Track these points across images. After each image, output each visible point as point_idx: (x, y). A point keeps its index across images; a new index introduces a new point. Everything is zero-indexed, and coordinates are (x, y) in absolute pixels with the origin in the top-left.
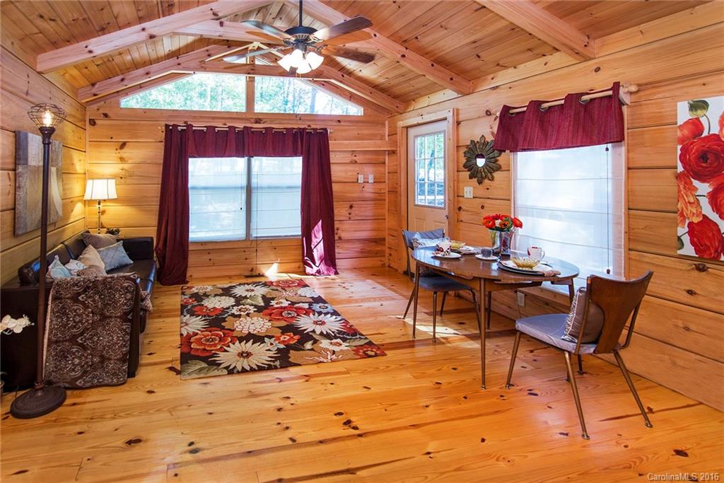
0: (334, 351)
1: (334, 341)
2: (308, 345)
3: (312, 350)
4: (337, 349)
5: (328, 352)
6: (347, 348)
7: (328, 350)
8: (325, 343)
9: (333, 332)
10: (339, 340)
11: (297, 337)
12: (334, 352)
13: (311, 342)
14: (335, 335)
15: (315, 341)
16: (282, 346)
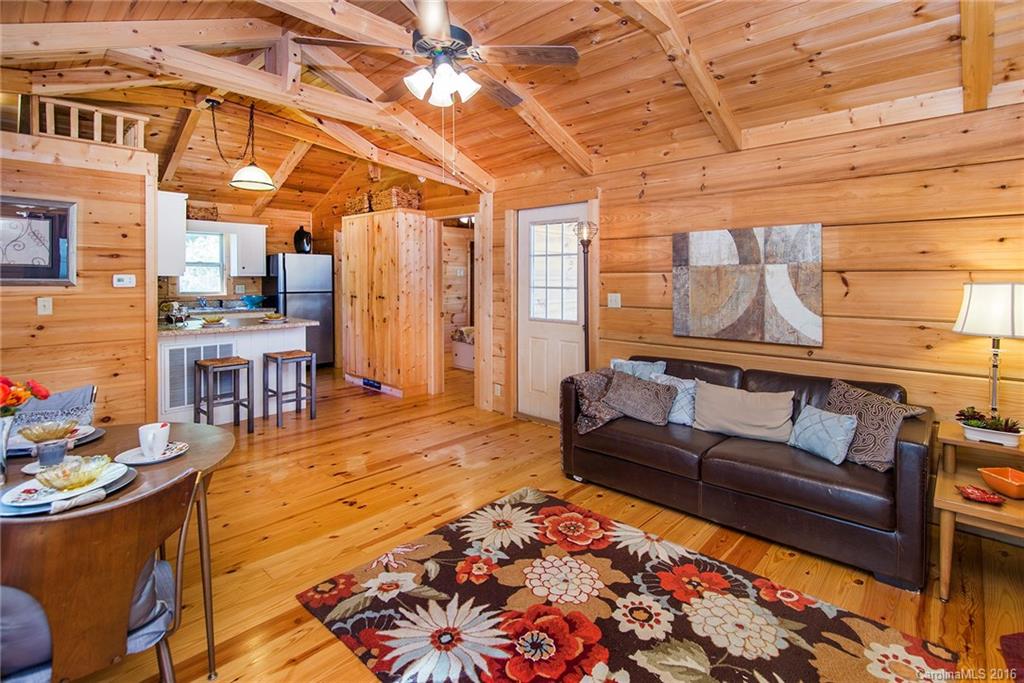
0: (388, 571)
1: (394, 593)
2: (433, 568)
3: (422, 562)
4: (385, 577)
5: (396, 566)
6: (365, 586)
7: (398, 570)
8: (408, 582)
9: (403, 618)
10: (385, 597)
11: (463, 578)
12: (387, 568)
13: (433, 575)
14: (397, 612)
15: (425, 580)
16: (469, 552)
